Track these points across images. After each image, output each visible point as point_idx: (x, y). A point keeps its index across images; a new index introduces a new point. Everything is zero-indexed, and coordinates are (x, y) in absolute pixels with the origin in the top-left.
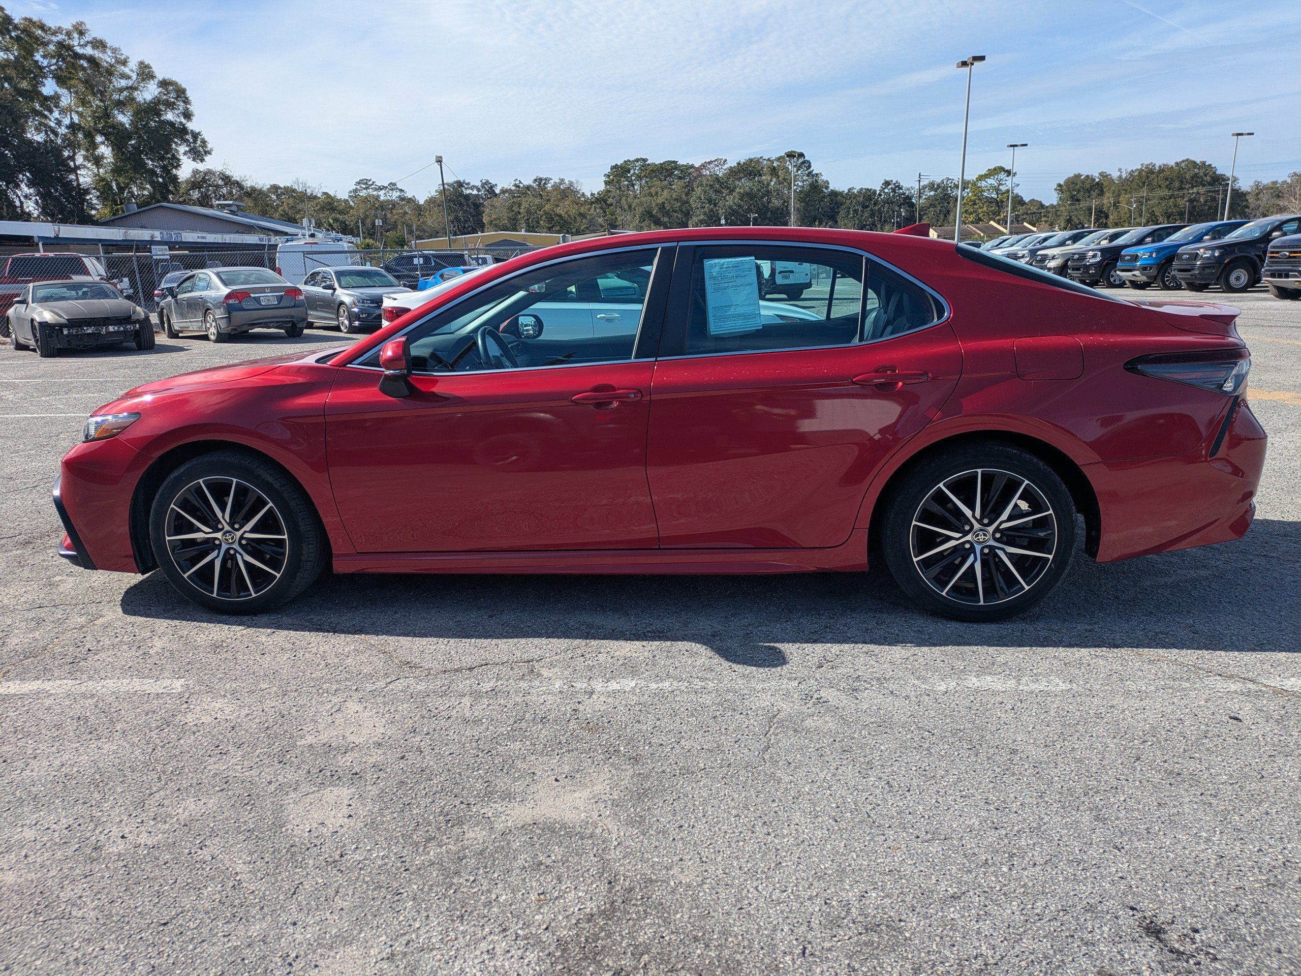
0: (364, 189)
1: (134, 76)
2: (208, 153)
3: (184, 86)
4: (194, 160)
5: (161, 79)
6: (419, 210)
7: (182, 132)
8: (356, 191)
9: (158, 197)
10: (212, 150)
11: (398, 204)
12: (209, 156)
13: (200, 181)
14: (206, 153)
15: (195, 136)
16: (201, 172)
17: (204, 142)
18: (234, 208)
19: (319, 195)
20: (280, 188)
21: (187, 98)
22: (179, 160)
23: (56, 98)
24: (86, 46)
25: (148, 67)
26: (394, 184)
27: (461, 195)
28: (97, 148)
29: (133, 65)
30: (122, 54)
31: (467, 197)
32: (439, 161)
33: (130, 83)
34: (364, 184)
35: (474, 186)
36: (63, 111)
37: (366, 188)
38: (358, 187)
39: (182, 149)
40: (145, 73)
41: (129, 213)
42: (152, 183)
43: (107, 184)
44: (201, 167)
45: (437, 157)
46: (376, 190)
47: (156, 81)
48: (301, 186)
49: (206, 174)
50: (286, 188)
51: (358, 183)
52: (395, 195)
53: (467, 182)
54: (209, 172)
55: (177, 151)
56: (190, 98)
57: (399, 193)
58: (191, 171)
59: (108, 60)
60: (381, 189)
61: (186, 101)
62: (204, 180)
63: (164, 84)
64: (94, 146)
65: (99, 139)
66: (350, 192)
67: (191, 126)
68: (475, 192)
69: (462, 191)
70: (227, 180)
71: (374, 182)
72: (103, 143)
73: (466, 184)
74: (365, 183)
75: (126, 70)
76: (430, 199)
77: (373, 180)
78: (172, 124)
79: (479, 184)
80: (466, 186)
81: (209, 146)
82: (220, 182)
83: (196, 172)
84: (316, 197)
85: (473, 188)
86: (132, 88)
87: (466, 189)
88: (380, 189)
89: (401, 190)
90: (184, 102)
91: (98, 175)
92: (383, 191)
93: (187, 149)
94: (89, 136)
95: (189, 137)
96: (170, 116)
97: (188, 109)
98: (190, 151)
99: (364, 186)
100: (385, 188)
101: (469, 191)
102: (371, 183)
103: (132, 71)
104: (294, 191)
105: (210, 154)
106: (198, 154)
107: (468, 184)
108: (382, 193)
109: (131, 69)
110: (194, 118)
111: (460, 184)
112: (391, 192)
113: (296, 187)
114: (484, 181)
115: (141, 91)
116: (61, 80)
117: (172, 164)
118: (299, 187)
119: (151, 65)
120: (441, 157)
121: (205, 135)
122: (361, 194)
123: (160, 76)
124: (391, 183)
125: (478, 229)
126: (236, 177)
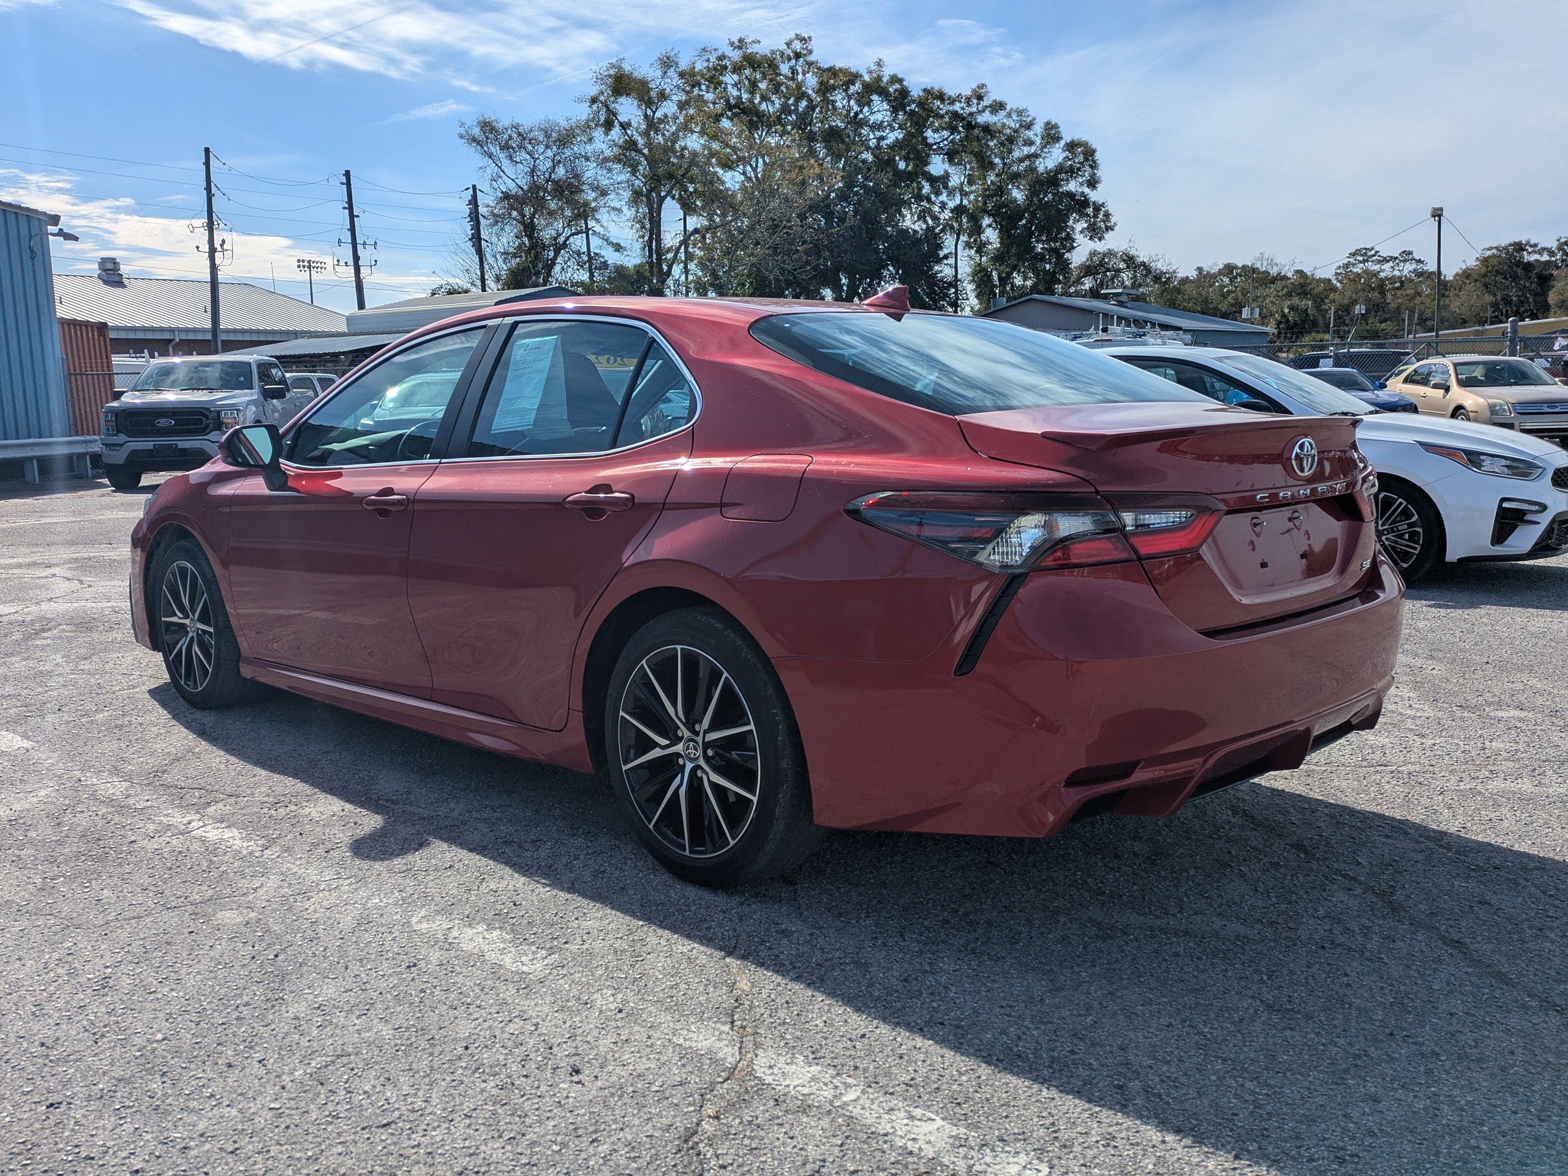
0: (1360, 262)
1: (1038, 141)
2: (1109, 228)
3: (1094, 147)
4: (1091, 239)
5: (1068, 141)
6: (1443, 287)
7: (1081, 204)
8: (1347, 265)
9: (1041, 287)
10: (1115, 224)
11: (1411, 281)
12: (1110, 232)
13: (1095, 267)
14: (1107, 230)
15: (1097, 208)
16: (1099, 254)
17: (1107, 215)
18: (1123, 298)
19: (1290, 275)
20: (1236, 268)
21: (1094, 162)
22: (1073, 240)
23: (946, 176)
24: (984, 111)
25: (1056, 126)
26: (1410, 253)
27: (1520, 263)
28: (983, 232)
29: (1038, 128)
30: (1029, 116)
31: (1528, 267)
32: (1437, 214)
33: (1033, 149)
34: (1361, 255)
35: (1543, 249)
36: (951, 193)
37: (1364, 261)
38: (1351, 260)
39: (1082, 225)
40: (1051, 135)
41: (996, 309)
42: (1036, 273)
43: (986, 275)
44: (1100, 247)
45: (1435, 209)
46: (1379, 262)
47: (1062, 143)
48: (1265, 263)
49: (1105, 255)
50: (1244, 267)
51: (1353, 255)
52: (1408, 268)
53: (1532, 242)
54: (1111, 253)
55: (1073, 229)
56: (1098, 162)
57: (1414, 266)
58: (1088, 252)
59: (1012, 125)
60: (1388, 261)
61: (1094, 166)
62: (1102, 264)
63: (1072, 146)
64: (977, 230)
65: (986, 221)
66: (1339, 268)
67: (1094, 196)
68: (1545, 257)
69: (1522, 257)
70: (1130, 260)
71: (1377, 252)
72: (990, 226)
73: (1531, 246)
74: (1364, 254)
75: (1030, 134)
76: (1464, 271)
77: (1376, 249)
78: (1071, 195)
79: (1553, 245)
80: (1530, 250)
81: (1113, 220)
82: (1122, 265)
83: (1093, 253)
84: (1285, 278)
85: (1541, 252)
86: (1035, 156)
87: (1529, 253)
88: (1386, 260)
89: (1419, 261)
90: (1091, 167)
91: (980, 264)
92: (1391, 264)
93: (1085, 225)
94: (975, 220)
95: (1090, 211)
96: (1072, 186)
97: (1095, 174)
98: (1088, 228)
99: (1361, 258)
100: (1393, 259)
101: (1533, 258)
102: (1373, 252)
103: (1036, 135)
104: (1254, 270)
105: (1112, 229)
106: (1095, 232)
107: (1536, 245)
108: (1387, 266)
109: (1036, 133)
110: (1100, 186)
111: (1519, 247)
112: (1402, 264)
113: (1258, 265)
114: (1563, 240)
115: (1044, 158)
116: (951, 156)
117: (1064, 247)
118: (1262, 264)
119: (1060, 124)
120: (1441, 209)
121: (1111, 208)
122: (1355, 270)
123: (1067, 137)
124: (1404, 252)
125: (1539, 315)
126: (1142, 257)
